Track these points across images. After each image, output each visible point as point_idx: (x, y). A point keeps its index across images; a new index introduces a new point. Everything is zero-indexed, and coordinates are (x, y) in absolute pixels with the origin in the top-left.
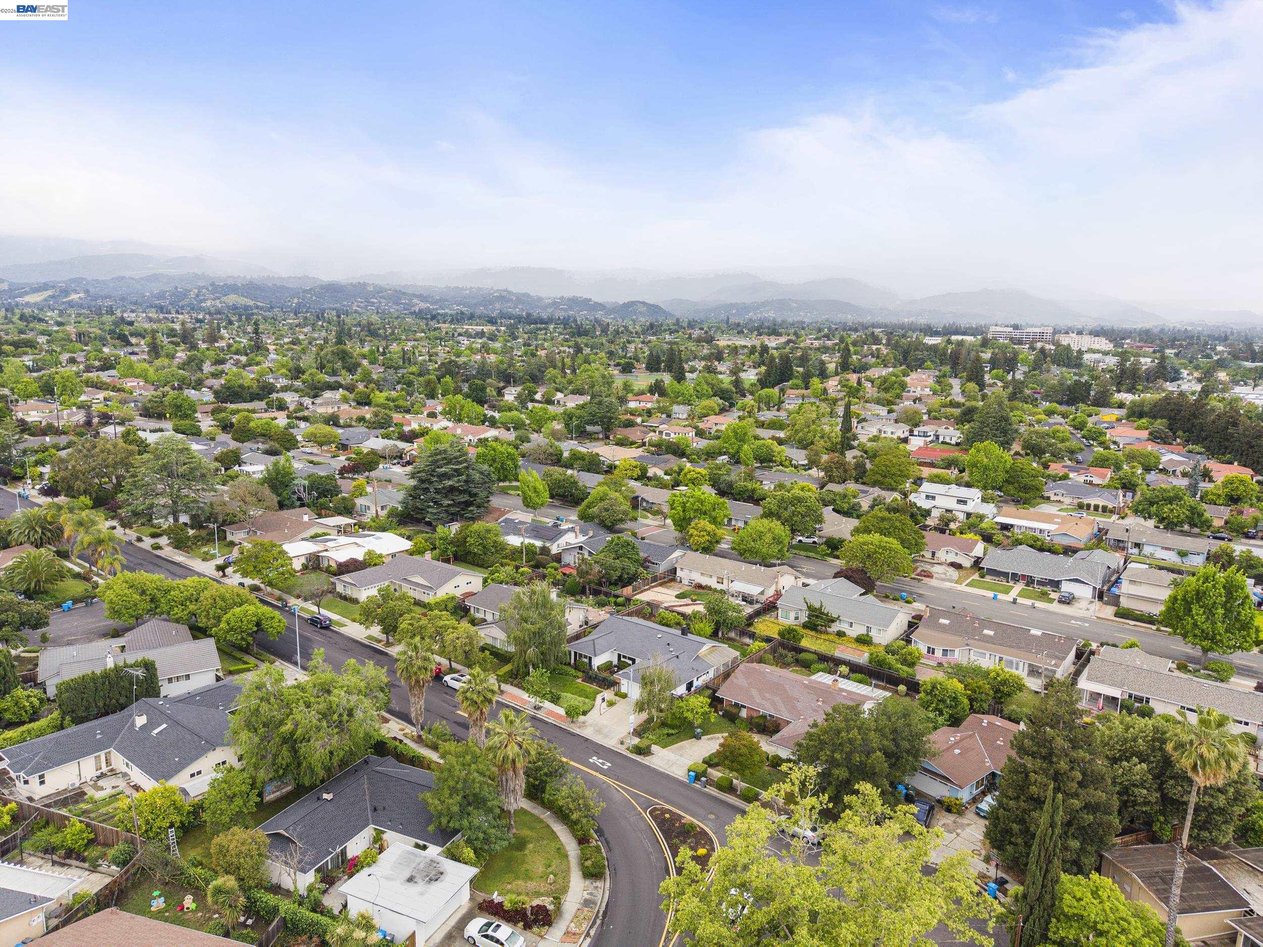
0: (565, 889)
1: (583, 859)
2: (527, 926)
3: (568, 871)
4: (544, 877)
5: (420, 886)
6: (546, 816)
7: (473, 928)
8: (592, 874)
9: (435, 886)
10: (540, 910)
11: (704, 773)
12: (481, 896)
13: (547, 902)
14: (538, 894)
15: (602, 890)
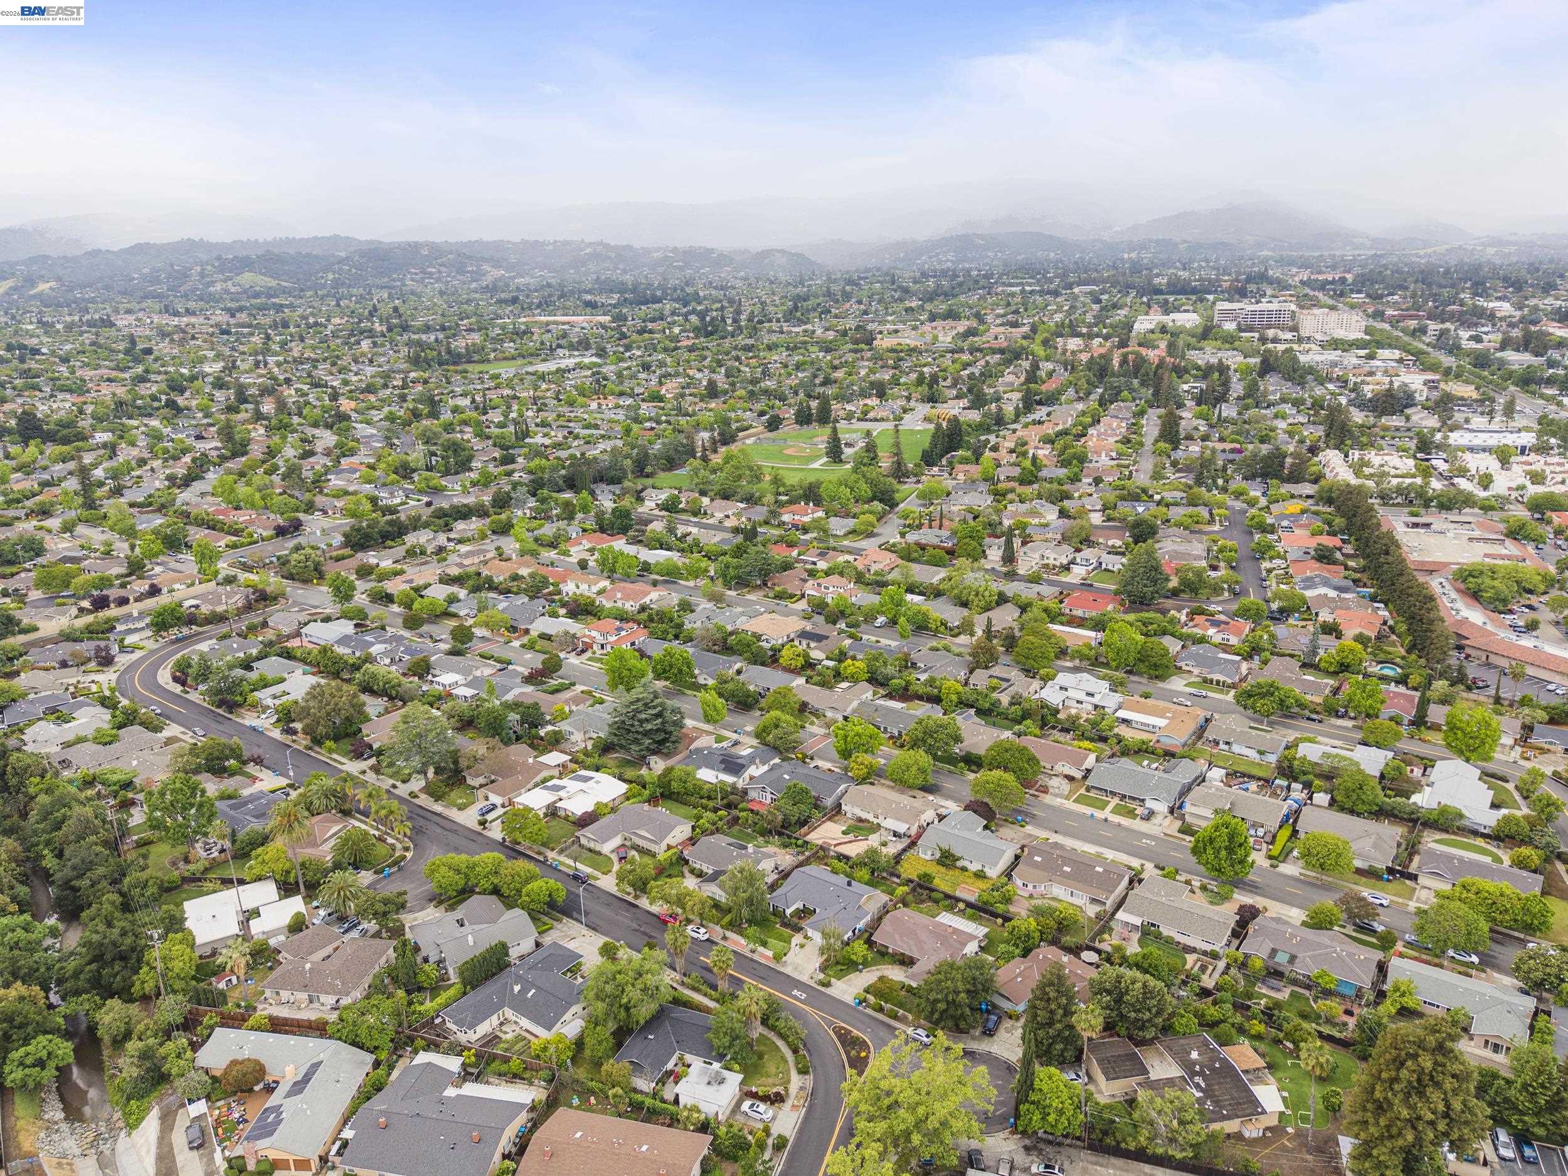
0: (789, 1082)
1: (797, 1063)
2: (772, 1103)
3: (789, 1070)
4: (777, 1075)
5: (715, 1087)
6: (771, 1035)
7: (746, 1106)
8: (803, 1071)
9: (723, 1086)
10: (778, 1094)
11: (865, 1000)
12: (746, 1088)
13: (781, 1089)
14: (775, 1085)
15: (809, 1080)
